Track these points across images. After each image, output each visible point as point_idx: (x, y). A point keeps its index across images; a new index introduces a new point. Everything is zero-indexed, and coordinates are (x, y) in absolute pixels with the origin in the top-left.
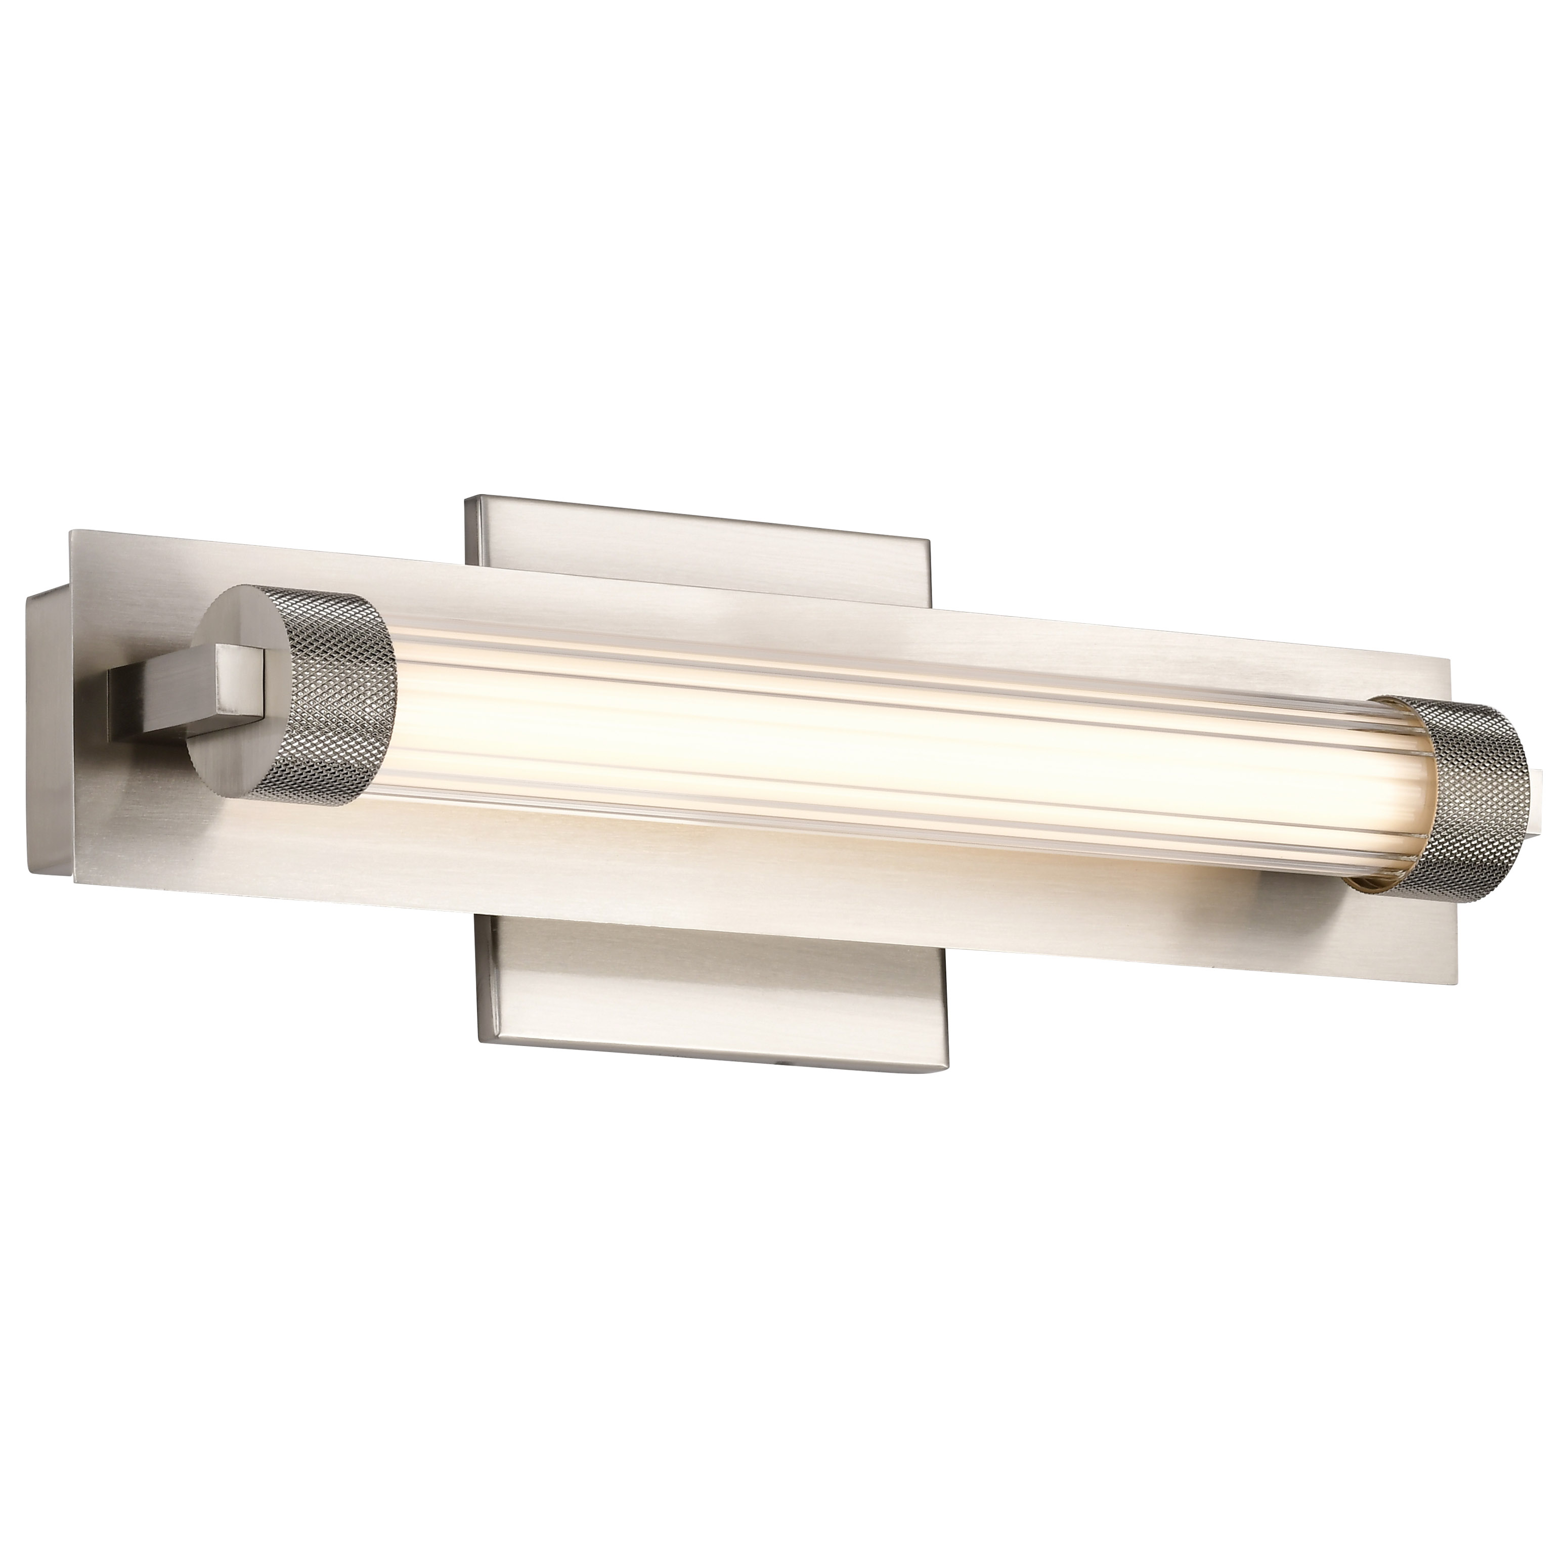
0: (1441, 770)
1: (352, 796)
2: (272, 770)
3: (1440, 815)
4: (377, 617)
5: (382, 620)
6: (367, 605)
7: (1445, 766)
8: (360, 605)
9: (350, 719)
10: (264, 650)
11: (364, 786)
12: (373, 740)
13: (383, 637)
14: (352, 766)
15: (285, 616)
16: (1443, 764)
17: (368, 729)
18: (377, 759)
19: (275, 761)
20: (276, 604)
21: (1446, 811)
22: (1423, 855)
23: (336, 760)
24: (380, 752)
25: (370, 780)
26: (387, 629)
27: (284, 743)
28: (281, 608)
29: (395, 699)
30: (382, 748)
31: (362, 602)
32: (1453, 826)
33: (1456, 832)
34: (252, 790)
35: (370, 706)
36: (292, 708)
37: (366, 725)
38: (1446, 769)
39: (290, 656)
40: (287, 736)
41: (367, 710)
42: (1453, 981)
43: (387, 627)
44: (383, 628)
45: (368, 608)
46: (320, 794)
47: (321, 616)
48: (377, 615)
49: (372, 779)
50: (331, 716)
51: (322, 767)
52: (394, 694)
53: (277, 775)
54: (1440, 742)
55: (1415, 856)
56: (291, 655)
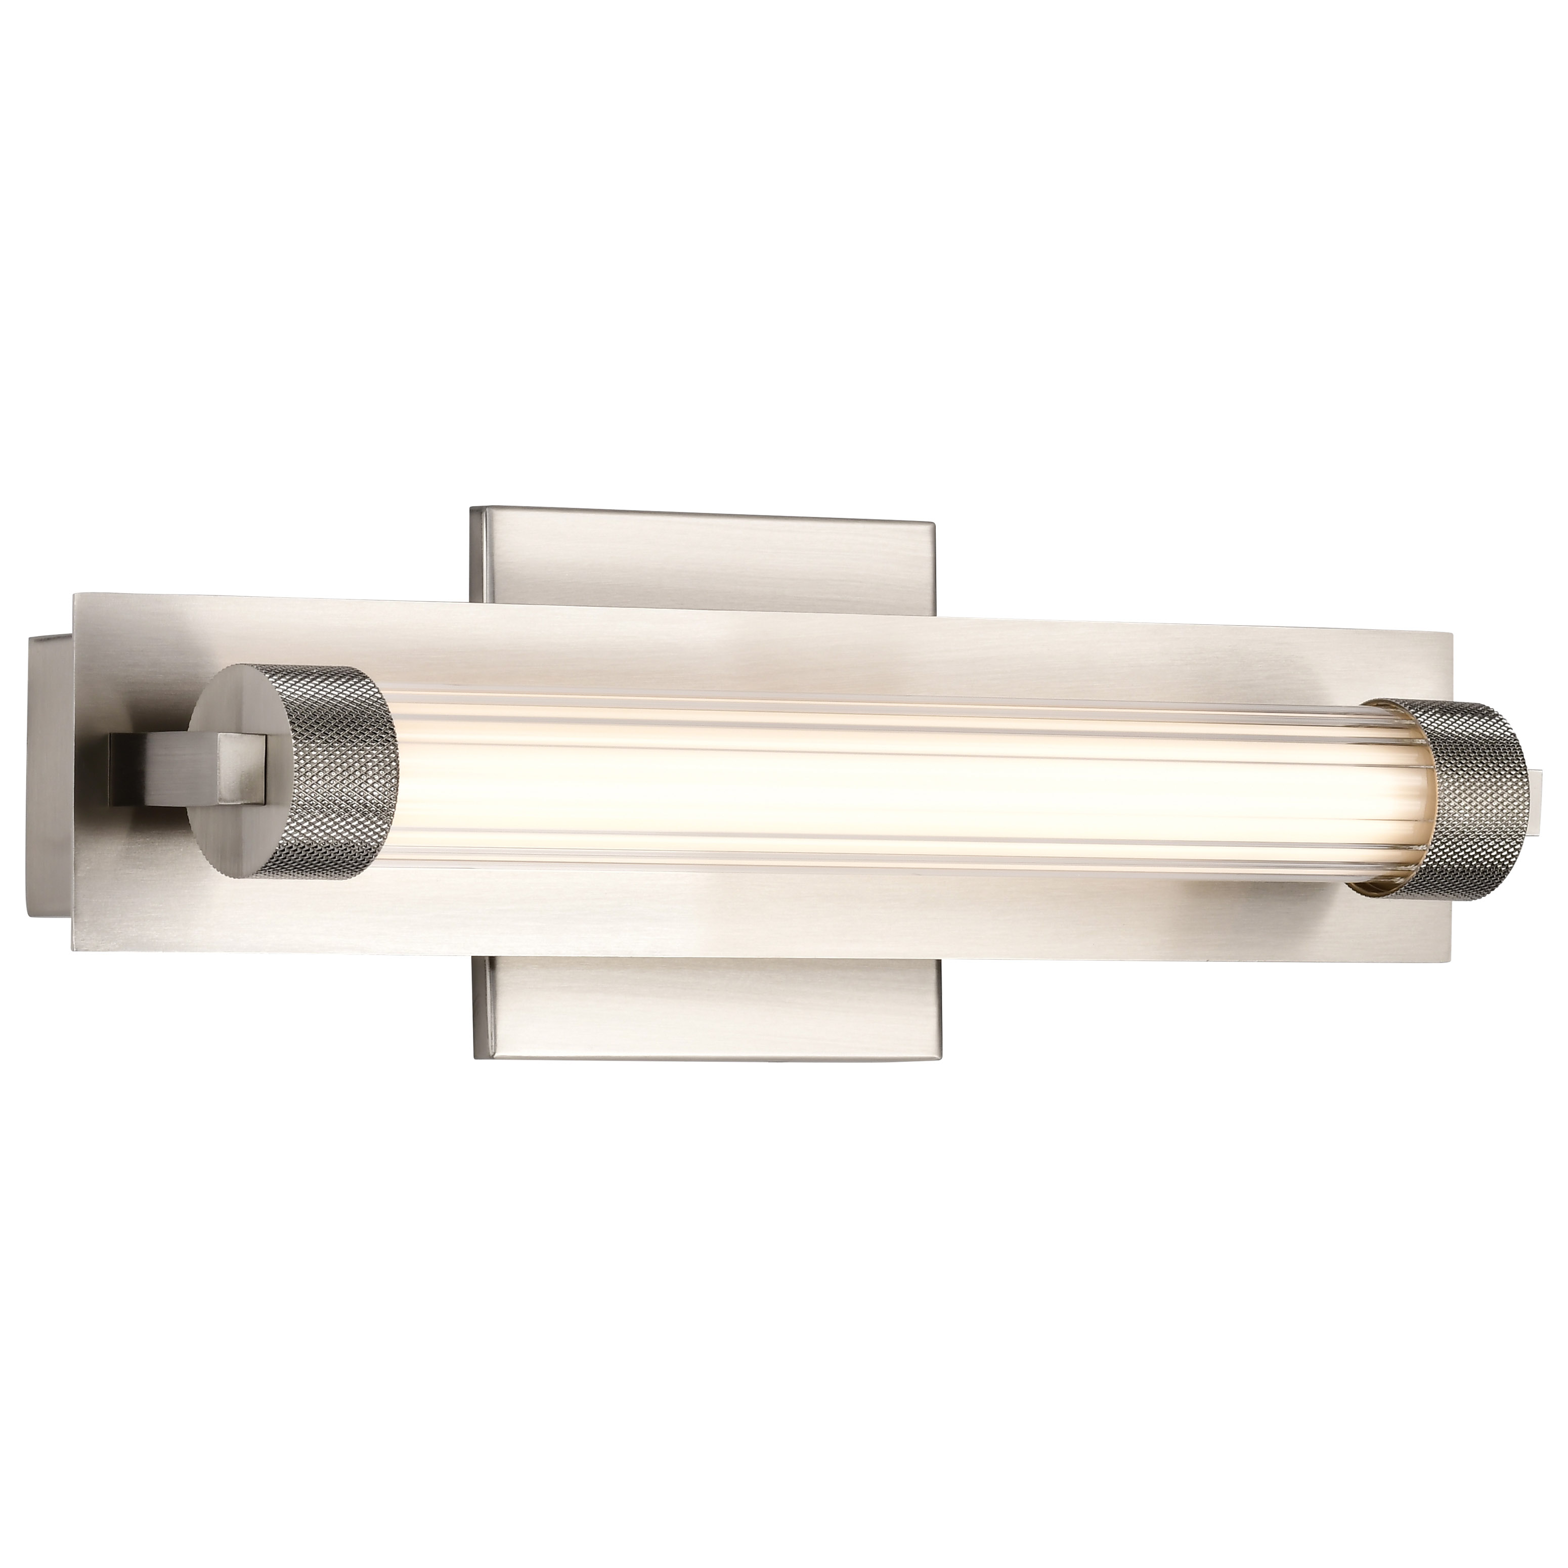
0: (1441, 777)
1: (356, 872)
2: (276, 853)
3: (1440, 822)
4: (377, 693)
5: (382, 696)
6: (366, 680)
7: (1444, 773)
8: (360, 681)
9: (353, 800)
10: (266, 736)
11: (368, 862)
12: (375, 819)
13: (384, 714)
14: (355, 845)
15: (285, 699)
16: (1442, 771)
17: (370, 808)
18: (380, 837)
19: (278, 845)
20: (276, 686)
21: (1446, 818)
22: (1424, 862)
23: (339, 841)
24: (383, 830)
25: (374, 857)
26: (387, 706)
27: (287, 828)
28: (281, 691)
29: (397, 778)
30: (385, 826)
31: (361, 678)
32: (1453, 832)
33: (1456, 838)
34: (256, 872)
35: (372, 785)
36: (294, 793)
37: (368, 805)
38: (1446, 776)
39: (291, 741)
40: (289, 821)
41: (370, 790)
42: (1446, 957)
43: (387, 704)
44: (384, 704)
45: (368, 683)
46: (324, 872)
47: (320, 697)
48: (377, 690)
49: (376, 856)
50: (333, 798)
51: (325, 848)
52: (396, 772)
53: (281, 858)
54: (1438, 748)
55: (1413, 865)
56: (293, 740)
